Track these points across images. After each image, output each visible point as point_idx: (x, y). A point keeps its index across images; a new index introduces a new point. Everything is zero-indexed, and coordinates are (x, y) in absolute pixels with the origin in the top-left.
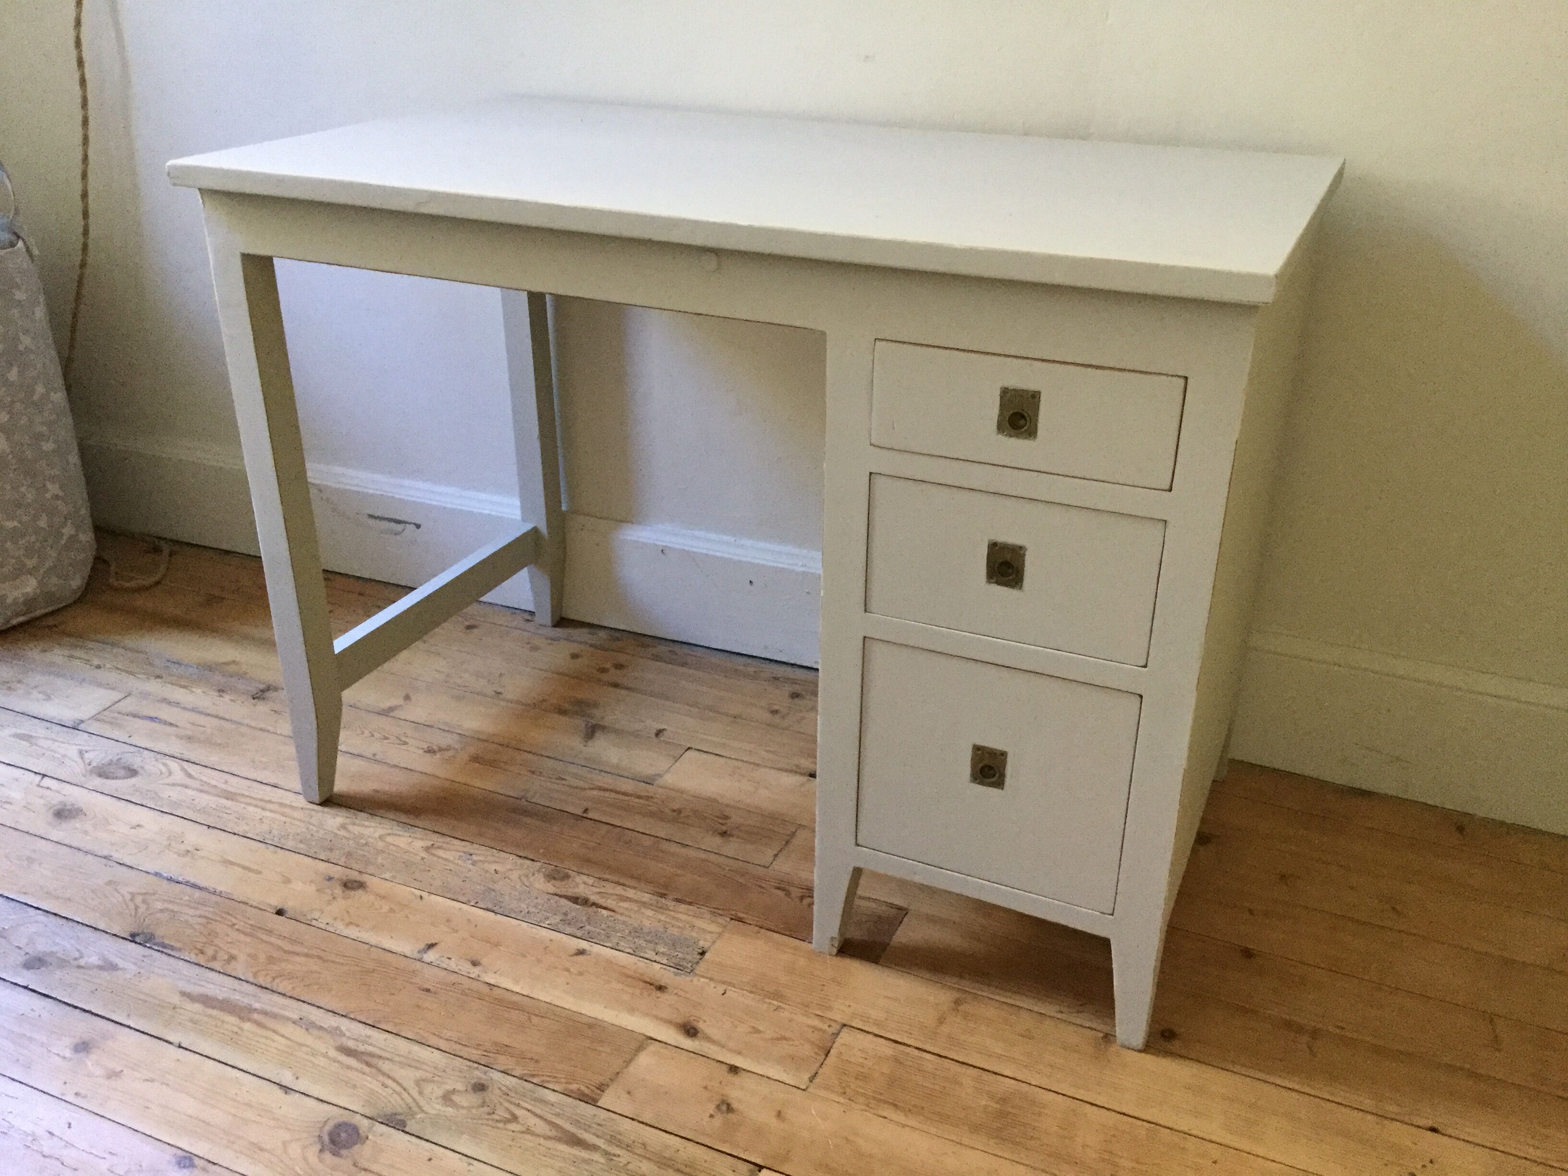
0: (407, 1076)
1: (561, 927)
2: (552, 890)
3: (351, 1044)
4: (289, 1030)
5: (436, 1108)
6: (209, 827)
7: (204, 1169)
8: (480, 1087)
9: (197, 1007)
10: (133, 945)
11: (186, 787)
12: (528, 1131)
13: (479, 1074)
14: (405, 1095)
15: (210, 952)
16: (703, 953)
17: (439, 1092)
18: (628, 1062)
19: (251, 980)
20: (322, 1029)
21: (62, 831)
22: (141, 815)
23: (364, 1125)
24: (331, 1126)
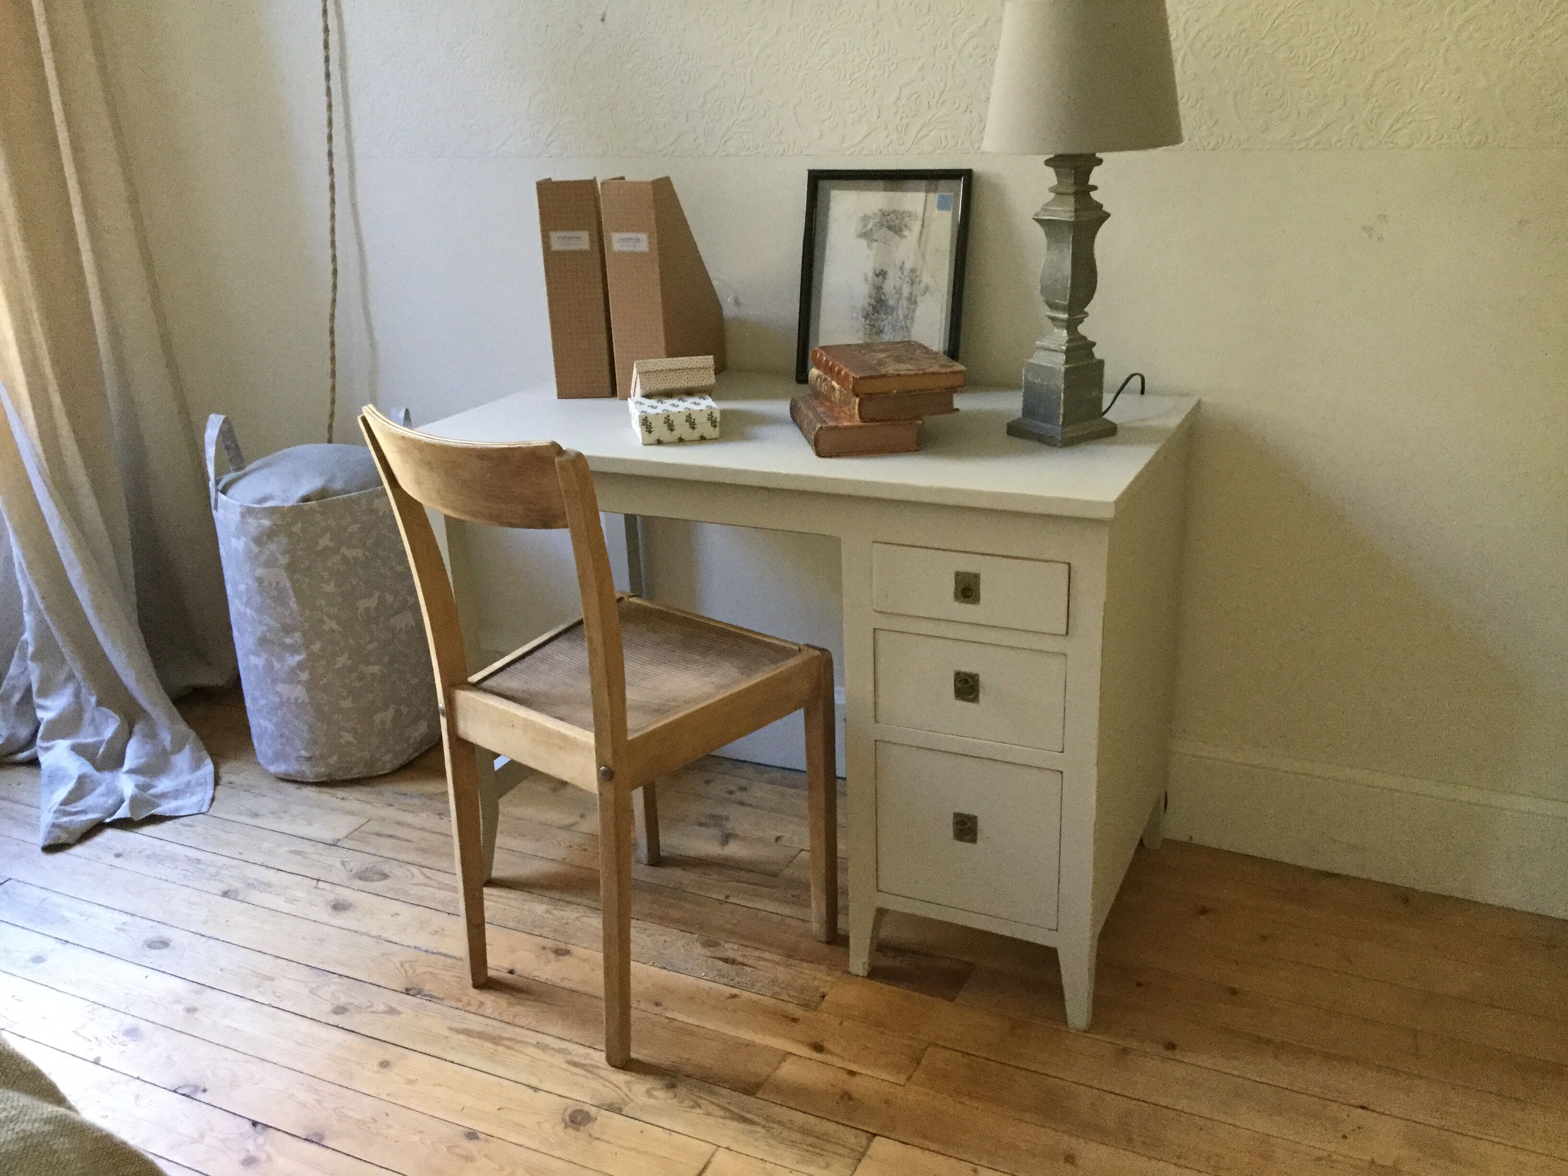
0: (619, 1080)
1: (717, 979)
2: (708, 954)
3: (576, 1059)
4: (530, 1050)
5: (641, 1099)
6: (449, 914)
7: (487, 1140)
8: (671, 1086)
9: (462, 1037)
10: (407, 996)
11: (427, 886)
12: (709, 1114)
13: (670, 1077)
14: (619, 1092)
15: (465, 999)
16: (823, 997)
17: (643, 1090)
18: (776, 1069)
19: (498, 1017)
20: (553, 1049)
21: (341, 920)
22: (397, 907)
23: (593, 1111)
24: (569, 1111)
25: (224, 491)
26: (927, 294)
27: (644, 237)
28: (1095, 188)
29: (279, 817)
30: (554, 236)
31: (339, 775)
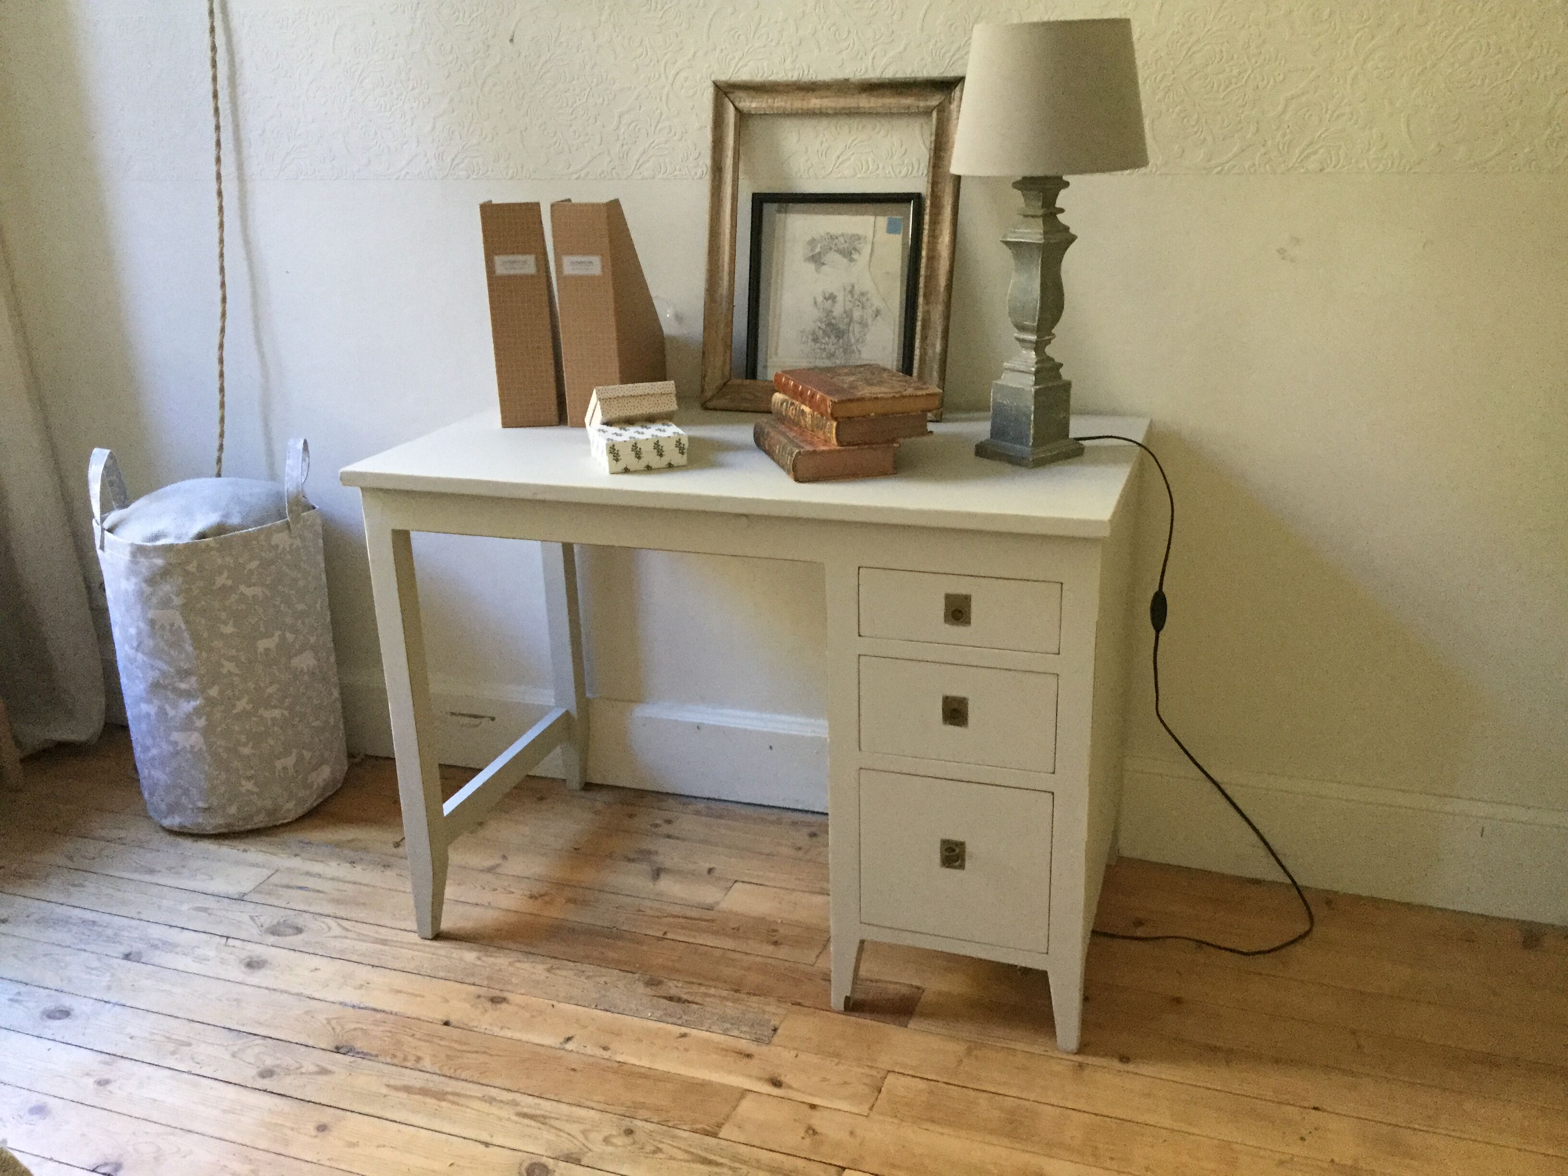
0: (575, 1129)
1: (664, 1018)
2: (653, 993)
3: (525, 1110)
4: (477, 1104)
5: (598, 1147)
6: (373, 966)
8: (629, 1132)
9: (403, 1095)
10: (338, 1054)
11: (346, 937)
12: (672, 1158)
13: (627, 1123)
14: (575, 1141)
15: (400, 1055)
16: (775, 1030)
17: (601, 1138)
18: (734, 1108)
19: (438, 1071)
20: (502, 1102)
21: (257, 978)
22: (316, 961)
23: (550, 1163)
24: (526, 1165)
25: (111, 530)
26: (878, 318)
27: (596, 260)
28: (1062, 211)
29: (176, 873)
30: (498, 260)
31: (240, 826)
